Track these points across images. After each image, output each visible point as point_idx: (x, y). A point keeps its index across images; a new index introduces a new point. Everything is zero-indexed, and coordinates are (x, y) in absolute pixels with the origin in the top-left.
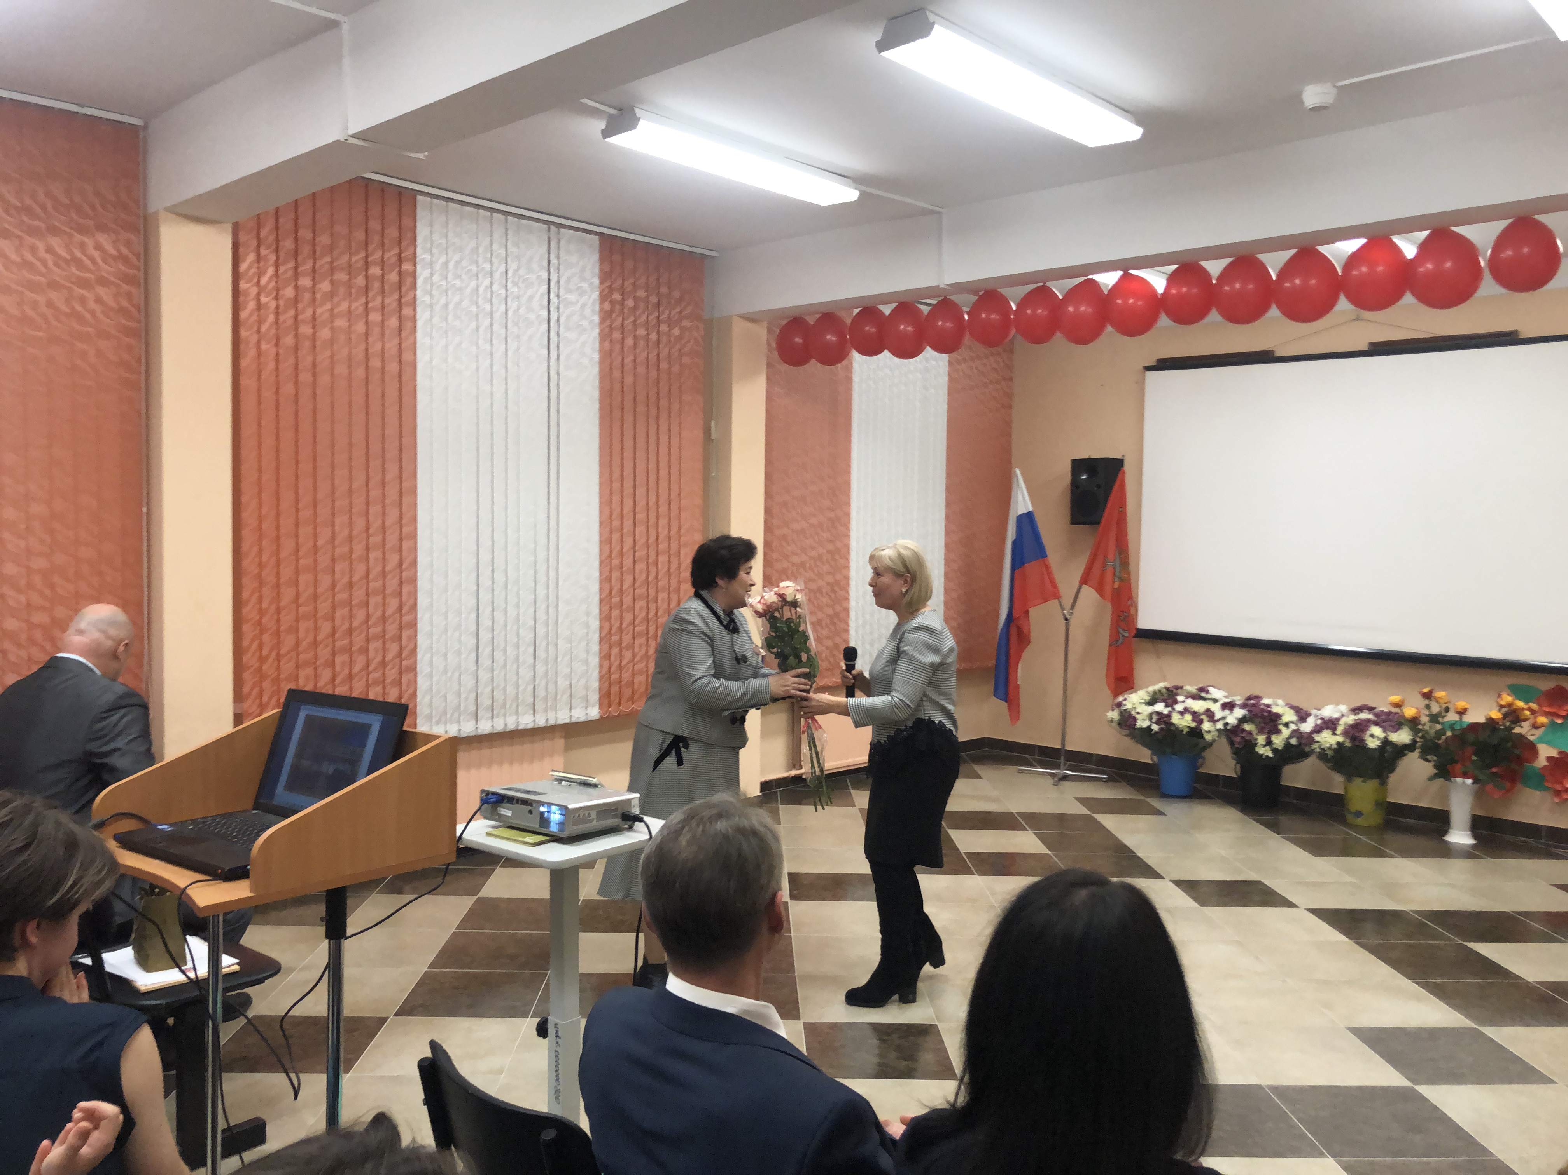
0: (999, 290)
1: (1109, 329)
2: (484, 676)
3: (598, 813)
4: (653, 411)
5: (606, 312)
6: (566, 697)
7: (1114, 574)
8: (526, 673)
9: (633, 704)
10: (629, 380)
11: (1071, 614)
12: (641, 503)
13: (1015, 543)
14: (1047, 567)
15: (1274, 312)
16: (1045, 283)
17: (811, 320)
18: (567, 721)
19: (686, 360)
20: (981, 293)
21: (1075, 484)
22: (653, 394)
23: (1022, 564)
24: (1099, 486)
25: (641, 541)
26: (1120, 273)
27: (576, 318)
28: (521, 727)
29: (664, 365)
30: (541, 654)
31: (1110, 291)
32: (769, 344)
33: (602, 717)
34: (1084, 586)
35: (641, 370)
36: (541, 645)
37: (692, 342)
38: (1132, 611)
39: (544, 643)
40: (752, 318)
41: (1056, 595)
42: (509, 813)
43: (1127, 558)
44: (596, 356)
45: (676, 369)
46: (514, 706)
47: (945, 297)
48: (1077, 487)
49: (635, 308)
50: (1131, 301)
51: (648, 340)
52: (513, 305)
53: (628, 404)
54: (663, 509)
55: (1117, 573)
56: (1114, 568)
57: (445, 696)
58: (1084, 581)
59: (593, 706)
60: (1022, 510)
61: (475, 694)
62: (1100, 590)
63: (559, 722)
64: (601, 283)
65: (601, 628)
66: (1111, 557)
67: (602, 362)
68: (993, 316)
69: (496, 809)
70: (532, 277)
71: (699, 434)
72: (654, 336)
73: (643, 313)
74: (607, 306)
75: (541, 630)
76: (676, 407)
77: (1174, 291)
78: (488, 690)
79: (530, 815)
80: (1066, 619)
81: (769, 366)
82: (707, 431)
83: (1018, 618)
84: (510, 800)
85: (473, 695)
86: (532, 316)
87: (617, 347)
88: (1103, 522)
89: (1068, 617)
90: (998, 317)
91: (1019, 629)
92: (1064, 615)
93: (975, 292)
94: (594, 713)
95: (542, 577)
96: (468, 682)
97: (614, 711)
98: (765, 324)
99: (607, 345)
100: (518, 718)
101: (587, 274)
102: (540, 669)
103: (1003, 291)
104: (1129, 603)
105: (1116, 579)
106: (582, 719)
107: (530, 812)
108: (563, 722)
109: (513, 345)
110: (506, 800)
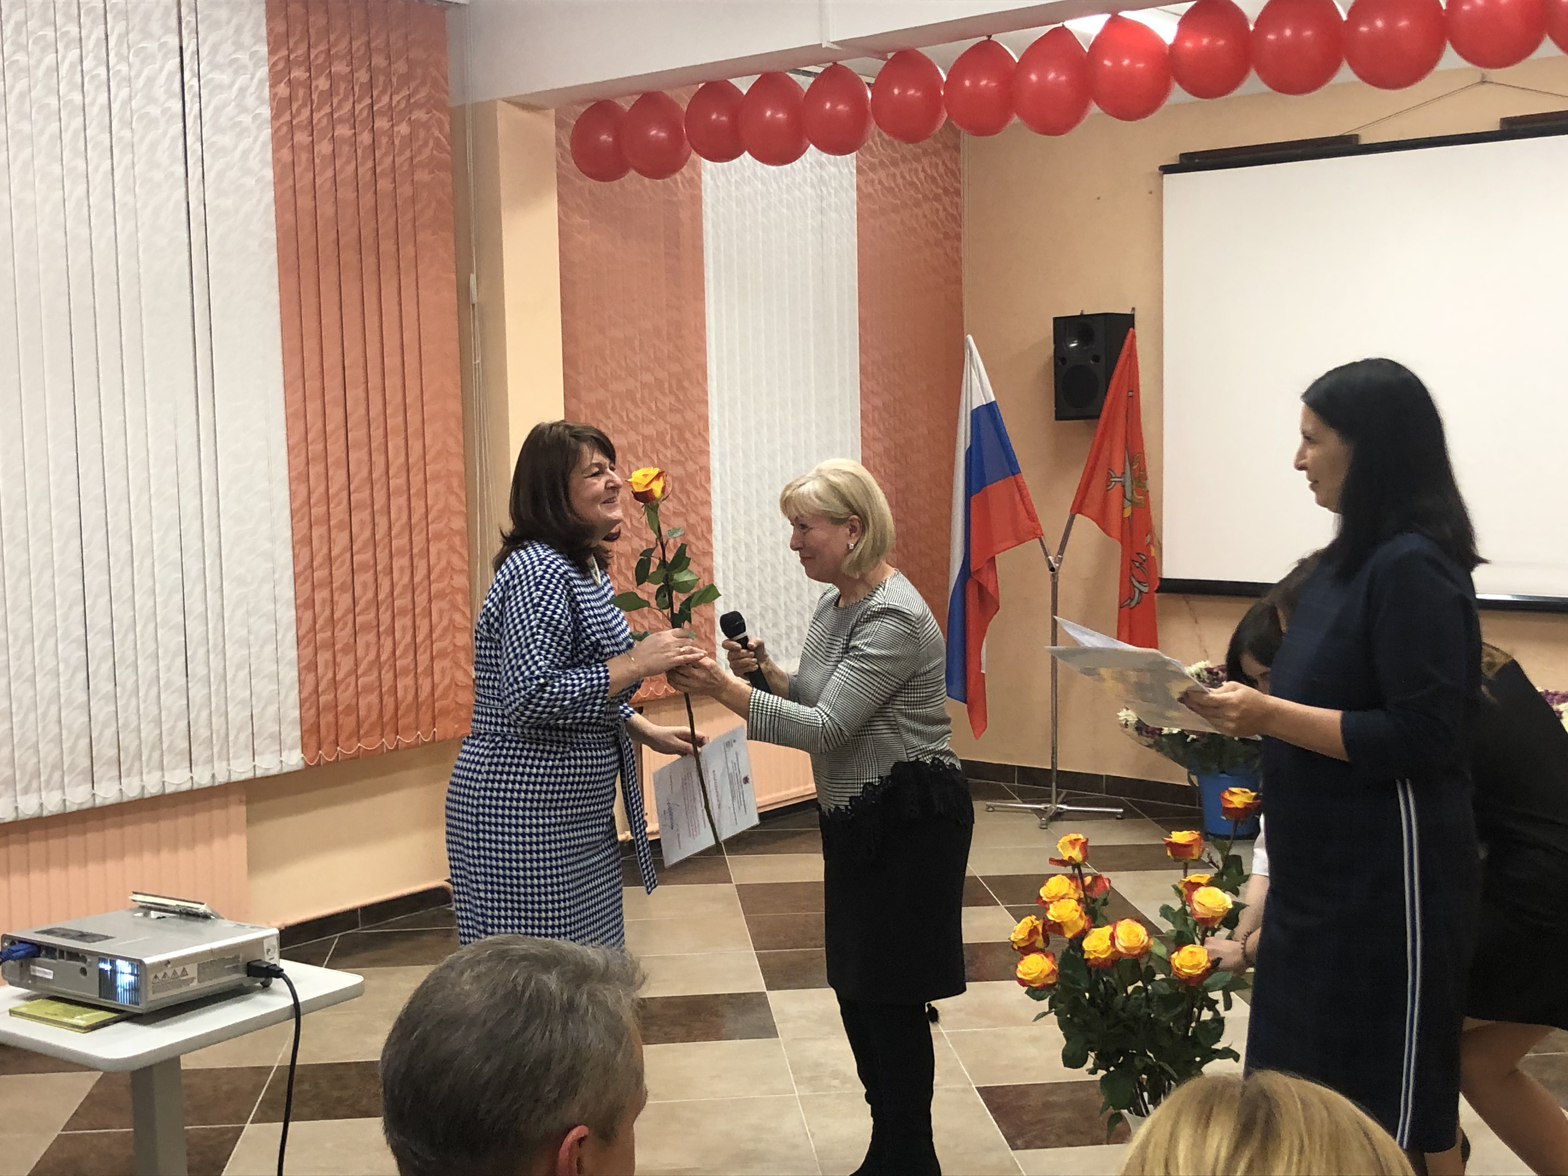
0: (920, 50)
1: (1094, 109)
2: (101, 710)
3: (202, 968)
4: (369, 261)
5: (280, 99)
6: (245, 735)
7: (1124, 496)
8: (173, 702)
9: (359, 741)
10: (326, 210)
11: (1061, 560)
12: (357, 414)
13: (969, 453)
14: (1021, 489)
15: (1345, 74)
16: (990, 37)
17: (626, 104)
18: (249, 775)
19: (422, 176)
20: (890, 56)
21: (1060, 357)
22: (367, 232)
23: (983, 485)
24: (1096, 359)
25: (359, 476)
26: (1106, 17)
27: (230, 110)
28: (169, 790)
29: (384, 184)
30: (197, 668)
31: (1093, 47)
32: (559, 144)
33: (307, 766)
34: (1078, 515)
35: (347, 194)
36: (197, 654)
37: (431, 143)
38: (1153, 552)
39: (202, 651)
40: (528, 104)
41: (1037, 533)
42: (49, 975)
43: (1143, 469)
44: (269, 174)
45: (406, 190)
46: (156, 755)
47: (835, 63)
48: (1064, 360)
49: (331, 92)
50: (1126, 62)
51: (354, 144)
52: (120, 94)
53: (327, 250)
54: (396, 421)
55: (1128, 495)
56: (1124, 486)
57: (36, 747)
58: (1078, 508)
59: (292, 748)
60: (978, 401)
61: (88, 740)
62: (1102, 521)
63: (235, 778)
64: (271, 52)
65: (299, 620)
66: (1117, 470)
67: (278, 181)
68: (911, 92)
69: (28, 969)
70: (152, 46)
71: (449, 296)
72: (365, 138)
73: (345, 98)
74: (283, 90)
75: (195, 629)
76: (408, 251)
77: (1188, 44)
78: (110, 732)
79: (83, 977)
80: (1052, 569)
81: (562, 180)
82: (463, 290)
83: (979, 570)
84: (51, 951)
85: (84, 743)
86: (154, 111)
87: (304, 156)
88: (1104, 414)
89: (1056, 565)
90: (919, 94)
91: (981, 588)
92: (1049, 561)
93: (880, 54)
94: (294, 759)
95: (192, 543)
96: (75, 720)
97: (326, 755)
98: (552, 112)
99: (286, 155)
100: (163, 776)
101: (247, 38)
102: (197, 692)
103: (926, 51)
104: (1148, 538)
105: (1127, 503)
106: (274, 771)
107: (84, 971)
108: (243, 777)
109: (122, 160)
110: (44, 952)
